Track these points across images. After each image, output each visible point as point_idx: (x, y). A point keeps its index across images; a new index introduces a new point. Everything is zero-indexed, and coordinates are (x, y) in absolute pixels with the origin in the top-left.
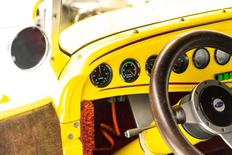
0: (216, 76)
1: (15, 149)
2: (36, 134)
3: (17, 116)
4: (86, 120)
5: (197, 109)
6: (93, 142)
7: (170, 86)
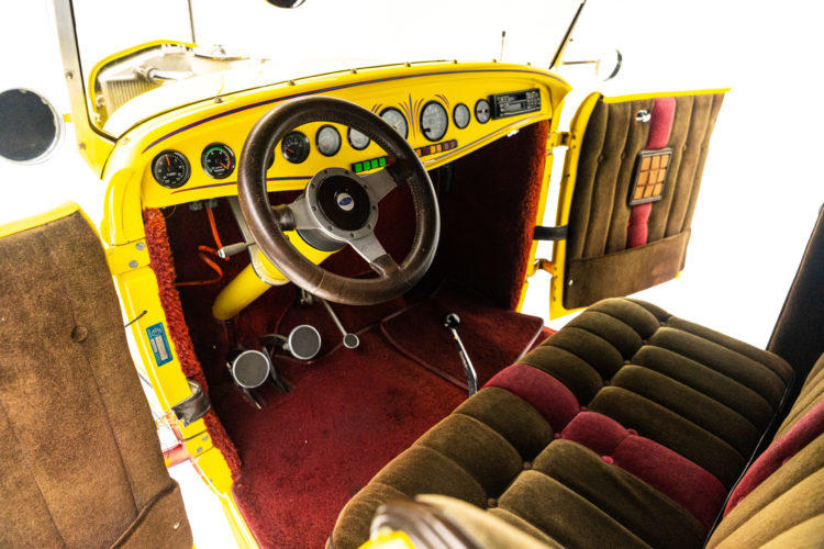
0: (353, 166)
1: (21, 287)
2: (57, 263)
3: (17, 236)
4: (154, 238)
5: (314, 209)
6: (172, 270)
7: (268, 183)
